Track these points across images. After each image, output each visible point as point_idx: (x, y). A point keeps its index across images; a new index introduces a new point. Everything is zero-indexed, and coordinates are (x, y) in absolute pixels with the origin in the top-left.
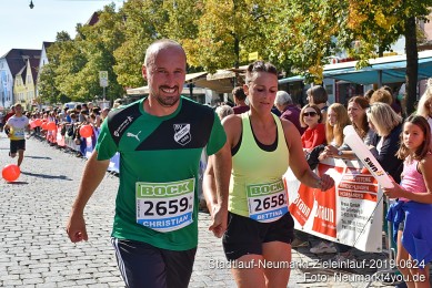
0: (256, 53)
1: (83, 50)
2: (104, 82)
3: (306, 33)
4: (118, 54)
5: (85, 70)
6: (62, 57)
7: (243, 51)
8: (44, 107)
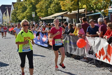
0: (85, 5)
1: (26, 5)
2: (34, 16)
4: (37, 6)
5: (27, 11)
6: (19, 7)
7: (80, 5)
8: (13, 24)
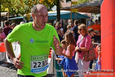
0: (8, 9)
3: (25, 3)
7: (2, 7)
